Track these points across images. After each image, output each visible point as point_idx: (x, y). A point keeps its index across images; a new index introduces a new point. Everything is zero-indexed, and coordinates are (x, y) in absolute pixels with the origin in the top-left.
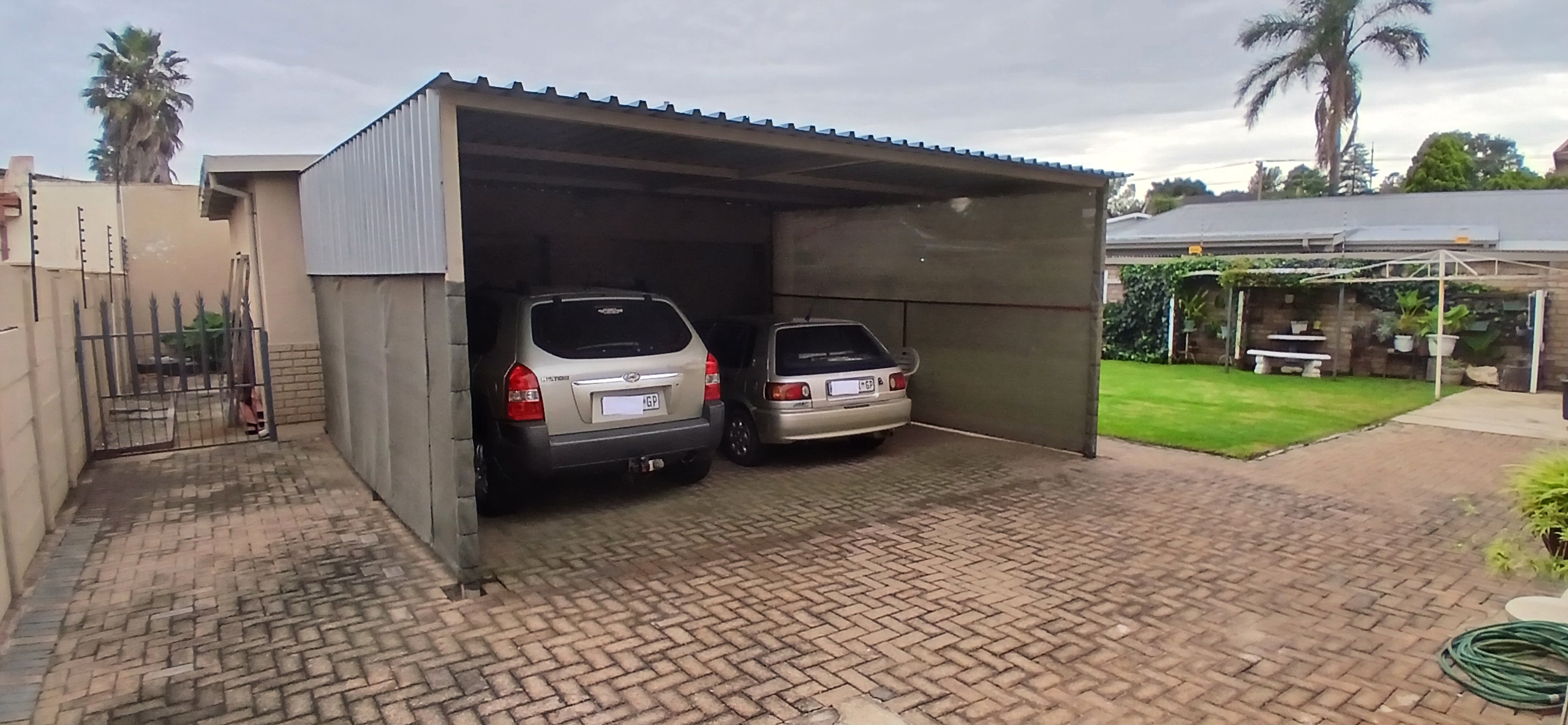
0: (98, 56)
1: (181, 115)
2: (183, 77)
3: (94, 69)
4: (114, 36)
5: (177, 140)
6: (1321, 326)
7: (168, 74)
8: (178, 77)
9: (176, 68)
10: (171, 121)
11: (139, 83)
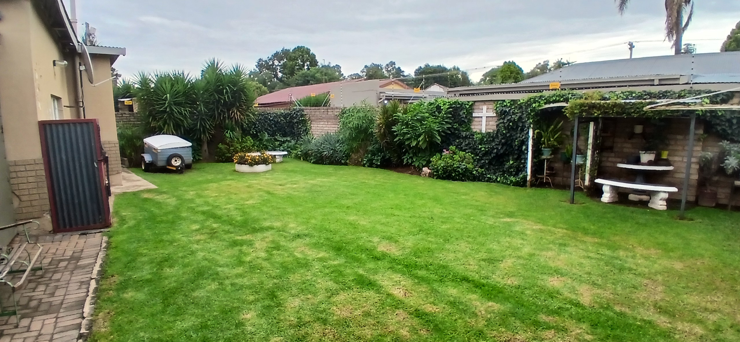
6: (668, 155)
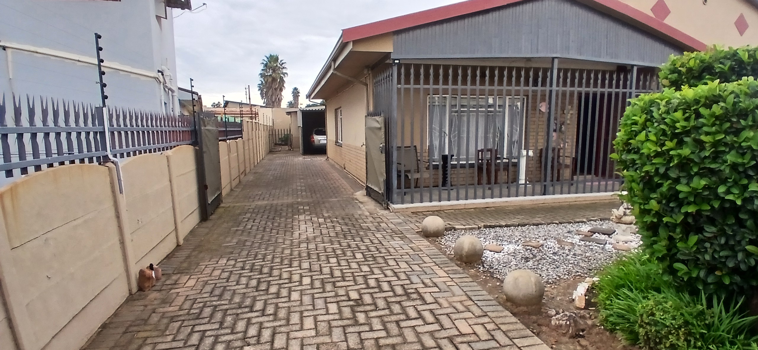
0: (263, 63)
1: (285, 79)
2: (285, 68)
3: (262, 67)
4: (267, 57)
5: (284, 87)
7: (281, 67)
8: (284, 68)
9: (283, 65)
10: (282, 81)
11: (274, 71)
